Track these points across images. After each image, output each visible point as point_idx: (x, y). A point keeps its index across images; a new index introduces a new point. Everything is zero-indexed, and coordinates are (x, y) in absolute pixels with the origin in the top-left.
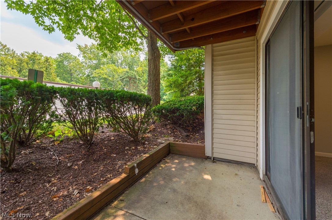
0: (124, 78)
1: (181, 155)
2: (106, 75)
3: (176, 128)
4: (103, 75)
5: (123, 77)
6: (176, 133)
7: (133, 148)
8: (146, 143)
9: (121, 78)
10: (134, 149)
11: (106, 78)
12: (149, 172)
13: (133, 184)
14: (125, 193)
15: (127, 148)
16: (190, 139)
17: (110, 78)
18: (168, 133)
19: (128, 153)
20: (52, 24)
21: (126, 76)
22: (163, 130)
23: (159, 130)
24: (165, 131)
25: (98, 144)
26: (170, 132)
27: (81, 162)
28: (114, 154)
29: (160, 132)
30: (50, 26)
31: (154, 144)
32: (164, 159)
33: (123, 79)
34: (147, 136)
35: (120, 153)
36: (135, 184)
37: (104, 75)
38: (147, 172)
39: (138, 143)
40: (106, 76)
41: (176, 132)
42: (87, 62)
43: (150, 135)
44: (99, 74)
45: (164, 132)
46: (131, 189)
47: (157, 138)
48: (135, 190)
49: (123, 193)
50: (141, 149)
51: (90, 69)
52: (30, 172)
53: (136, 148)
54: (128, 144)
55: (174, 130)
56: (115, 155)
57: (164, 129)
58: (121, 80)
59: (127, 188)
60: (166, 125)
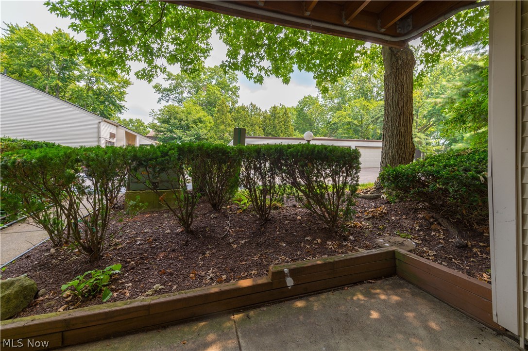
0: (379, 117)
1: (420, 288)
2: (350, 118)
3: (440, 220)
4: (345, 118)
5: (376, 115)
6: (433, 233)
7: (319, 240)
8: (350, 239)
9: (372, 118)
10: (319, 244)
11: (350, 122)
12: (322, 293)
13: (281, 302)
14: (262, 309)
15: (308, 238)
16: (466, 257)
17: (356, 122)
18: (412, 229)
19: (306, 247)
20: (259, 73)
21: (381, 113)
22: (404, 220)
23: (393, 218)
24: (407, 223)
25: (275, 222)
26: (417, 228)
27: (244, 241)
28: (284, 242)
29: (393, 223)
30: (257, 75)
31: (365, 244)
32: (371, 281)
33: (377, 119)
34: (360, 227)
35: (293, 243)
36: (284, 302)
37: (347, 118)
38: (317, 292)
39: (334, 234)
40: (349, 120)
41: (435, 230)
42: (327, 104)
43: (368, 224)
44: (340, 118)
45: (404, 224)
46: (273, 307)
47: (379, 235)
48: (276, 312)
49: (259, 307)
50: (330, 247)
51: (331, 113)
52: (200, 238)
53: (324, 243)
54: (316, 232)
55: (431, 224)
56: (284, 245)
57: (406, 219)
58: (373, 121)
59: (268, 301)
60: (416, 211)
